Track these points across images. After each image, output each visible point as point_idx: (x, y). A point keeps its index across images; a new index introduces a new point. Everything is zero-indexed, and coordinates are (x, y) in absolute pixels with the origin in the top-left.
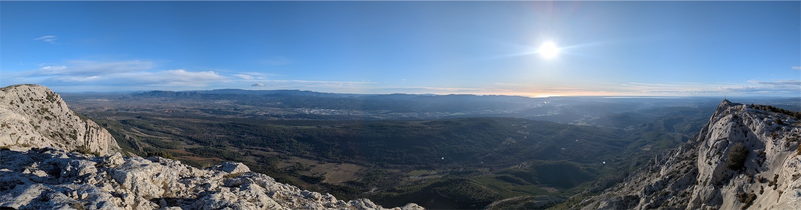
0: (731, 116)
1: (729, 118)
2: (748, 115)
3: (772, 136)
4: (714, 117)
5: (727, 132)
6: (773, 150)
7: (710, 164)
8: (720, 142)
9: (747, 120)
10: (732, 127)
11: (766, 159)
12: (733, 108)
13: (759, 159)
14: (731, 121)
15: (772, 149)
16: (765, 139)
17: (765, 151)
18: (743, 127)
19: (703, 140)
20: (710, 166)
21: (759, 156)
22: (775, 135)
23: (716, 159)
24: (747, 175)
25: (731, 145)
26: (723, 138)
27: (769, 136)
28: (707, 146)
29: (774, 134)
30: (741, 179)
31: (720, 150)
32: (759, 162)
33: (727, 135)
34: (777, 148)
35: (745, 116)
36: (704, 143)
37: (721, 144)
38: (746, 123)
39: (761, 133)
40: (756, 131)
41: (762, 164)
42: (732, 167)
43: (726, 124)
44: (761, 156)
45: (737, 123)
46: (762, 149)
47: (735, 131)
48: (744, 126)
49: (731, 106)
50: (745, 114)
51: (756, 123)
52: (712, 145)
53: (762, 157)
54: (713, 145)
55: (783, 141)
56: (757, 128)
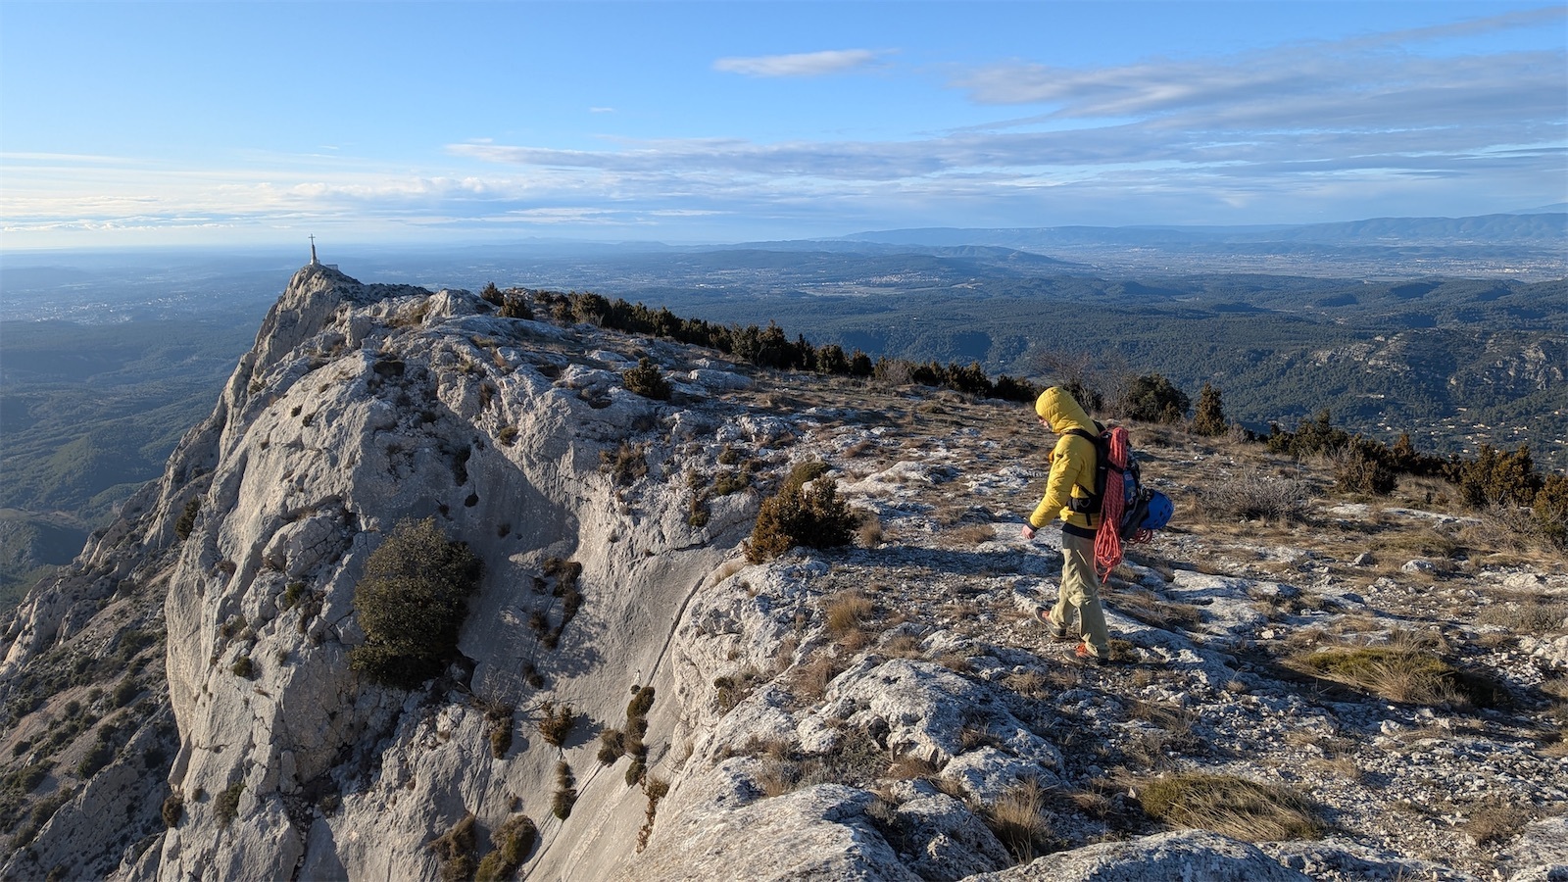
0: (357, 364)
1: (345, 378)
2: (464, 350)
3: (613, 468)
4: (245, 376)
5: (343, 463)
6: (621, 546)
7: (248, 669)
8: (301, 525)
9: (462, 382)
10: (373, 429)
11: (580, 600)
12: (368, 312)
13: (546, 607)
14: (359, 396)
15: (614, 539)
16: (571, 487)
17: (576, 558)
18: (441, 428)
19: (186, 529)
20: (249, 688)
21: (540, 585)
22: (628, 462)
23: (285, 633)
24: (481, 704)
25: (375, 540)
26: (316, 498)
27: (593, 469)
28: (216, 563)
29: (624, 454)
30: (447, 736)
31: (305, 576)
32: (542, 623)
33: (340, 481)
34: (641, 535)
35: (446, 361)
36: (193, 546)
37: (309, 540)
38: (454, 398)
39: (550, 454)
40: (519, 446)
41: (560, 631)
42: (390, 672)
43: (332, 415)
44: (553, 583)
45: (403, 401)
46: (555, 548)
47: (392, 450)
48: (447, 416)
49: (359, 302)
50: (447, 349)
51: (520, 400)
52: (247, 548)
53: (558, 593)
54: (257, 549)
55: (674, 494)
56: (527, 424)
